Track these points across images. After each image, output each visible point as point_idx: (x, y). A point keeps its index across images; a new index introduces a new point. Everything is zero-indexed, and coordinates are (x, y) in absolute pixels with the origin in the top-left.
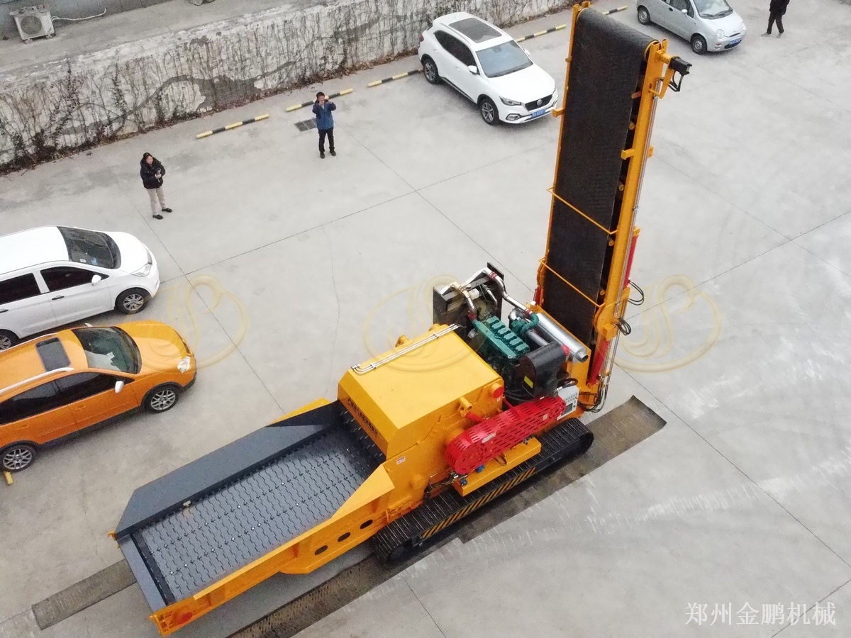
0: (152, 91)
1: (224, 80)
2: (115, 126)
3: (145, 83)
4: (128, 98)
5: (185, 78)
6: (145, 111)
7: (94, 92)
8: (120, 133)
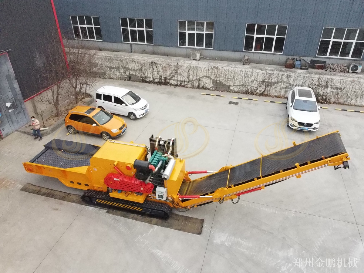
0: (198, 77)
1: (220, 82)
2: (186, 83)
3: (197, 74)
4: (191, 77)
5: (209, 77)
6: (195, 82)
7: (182, 72)
8: (186, 86)
